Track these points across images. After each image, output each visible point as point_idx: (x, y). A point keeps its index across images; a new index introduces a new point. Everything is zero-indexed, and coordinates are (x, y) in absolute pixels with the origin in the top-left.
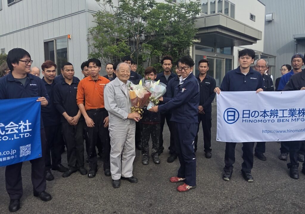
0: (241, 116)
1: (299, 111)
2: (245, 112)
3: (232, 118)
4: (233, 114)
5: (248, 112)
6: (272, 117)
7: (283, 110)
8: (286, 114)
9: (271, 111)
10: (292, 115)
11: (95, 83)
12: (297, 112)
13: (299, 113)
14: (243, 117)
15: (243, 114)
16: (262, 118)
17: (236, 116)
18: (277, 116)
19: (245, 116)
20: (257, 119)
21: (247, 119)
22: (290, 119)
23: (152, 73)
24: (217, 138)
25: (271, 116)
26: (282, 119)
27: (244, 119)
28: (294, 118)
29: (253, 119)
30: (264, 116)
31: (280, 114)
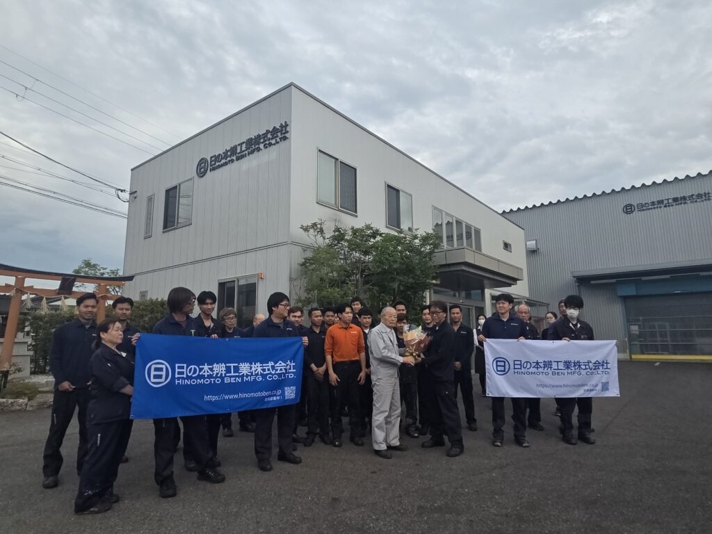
0: (512, 366)
1: (574, 363)
2: (516, 363)
3: (503, 368)
4: (503, 364)
5: (519, 363)
6: (546, 368)
7: (558, 362)
8: (561, 366)
9: (544, 362)
10: (568, 368)
11: (345, 330)
12: (573, 364)
13: (575, 366)
14: (514, 368)
15: (514, 365)
16: (535, 370)
17: (507, 367)
18: (551, 367)
19: (516, 367)
20: (530, 370)
21: (519, 370)
22: (566, 371)
23: (405, 321)
24: (487, 392)
25: (544, 367)
26: (557, 371)
27: (516, 371)
28: (570, 371)
29: (526, 370)
30: (537, 368)
31: (554, 366)
